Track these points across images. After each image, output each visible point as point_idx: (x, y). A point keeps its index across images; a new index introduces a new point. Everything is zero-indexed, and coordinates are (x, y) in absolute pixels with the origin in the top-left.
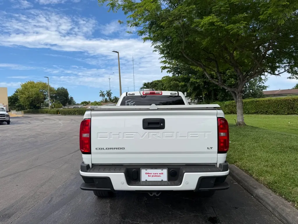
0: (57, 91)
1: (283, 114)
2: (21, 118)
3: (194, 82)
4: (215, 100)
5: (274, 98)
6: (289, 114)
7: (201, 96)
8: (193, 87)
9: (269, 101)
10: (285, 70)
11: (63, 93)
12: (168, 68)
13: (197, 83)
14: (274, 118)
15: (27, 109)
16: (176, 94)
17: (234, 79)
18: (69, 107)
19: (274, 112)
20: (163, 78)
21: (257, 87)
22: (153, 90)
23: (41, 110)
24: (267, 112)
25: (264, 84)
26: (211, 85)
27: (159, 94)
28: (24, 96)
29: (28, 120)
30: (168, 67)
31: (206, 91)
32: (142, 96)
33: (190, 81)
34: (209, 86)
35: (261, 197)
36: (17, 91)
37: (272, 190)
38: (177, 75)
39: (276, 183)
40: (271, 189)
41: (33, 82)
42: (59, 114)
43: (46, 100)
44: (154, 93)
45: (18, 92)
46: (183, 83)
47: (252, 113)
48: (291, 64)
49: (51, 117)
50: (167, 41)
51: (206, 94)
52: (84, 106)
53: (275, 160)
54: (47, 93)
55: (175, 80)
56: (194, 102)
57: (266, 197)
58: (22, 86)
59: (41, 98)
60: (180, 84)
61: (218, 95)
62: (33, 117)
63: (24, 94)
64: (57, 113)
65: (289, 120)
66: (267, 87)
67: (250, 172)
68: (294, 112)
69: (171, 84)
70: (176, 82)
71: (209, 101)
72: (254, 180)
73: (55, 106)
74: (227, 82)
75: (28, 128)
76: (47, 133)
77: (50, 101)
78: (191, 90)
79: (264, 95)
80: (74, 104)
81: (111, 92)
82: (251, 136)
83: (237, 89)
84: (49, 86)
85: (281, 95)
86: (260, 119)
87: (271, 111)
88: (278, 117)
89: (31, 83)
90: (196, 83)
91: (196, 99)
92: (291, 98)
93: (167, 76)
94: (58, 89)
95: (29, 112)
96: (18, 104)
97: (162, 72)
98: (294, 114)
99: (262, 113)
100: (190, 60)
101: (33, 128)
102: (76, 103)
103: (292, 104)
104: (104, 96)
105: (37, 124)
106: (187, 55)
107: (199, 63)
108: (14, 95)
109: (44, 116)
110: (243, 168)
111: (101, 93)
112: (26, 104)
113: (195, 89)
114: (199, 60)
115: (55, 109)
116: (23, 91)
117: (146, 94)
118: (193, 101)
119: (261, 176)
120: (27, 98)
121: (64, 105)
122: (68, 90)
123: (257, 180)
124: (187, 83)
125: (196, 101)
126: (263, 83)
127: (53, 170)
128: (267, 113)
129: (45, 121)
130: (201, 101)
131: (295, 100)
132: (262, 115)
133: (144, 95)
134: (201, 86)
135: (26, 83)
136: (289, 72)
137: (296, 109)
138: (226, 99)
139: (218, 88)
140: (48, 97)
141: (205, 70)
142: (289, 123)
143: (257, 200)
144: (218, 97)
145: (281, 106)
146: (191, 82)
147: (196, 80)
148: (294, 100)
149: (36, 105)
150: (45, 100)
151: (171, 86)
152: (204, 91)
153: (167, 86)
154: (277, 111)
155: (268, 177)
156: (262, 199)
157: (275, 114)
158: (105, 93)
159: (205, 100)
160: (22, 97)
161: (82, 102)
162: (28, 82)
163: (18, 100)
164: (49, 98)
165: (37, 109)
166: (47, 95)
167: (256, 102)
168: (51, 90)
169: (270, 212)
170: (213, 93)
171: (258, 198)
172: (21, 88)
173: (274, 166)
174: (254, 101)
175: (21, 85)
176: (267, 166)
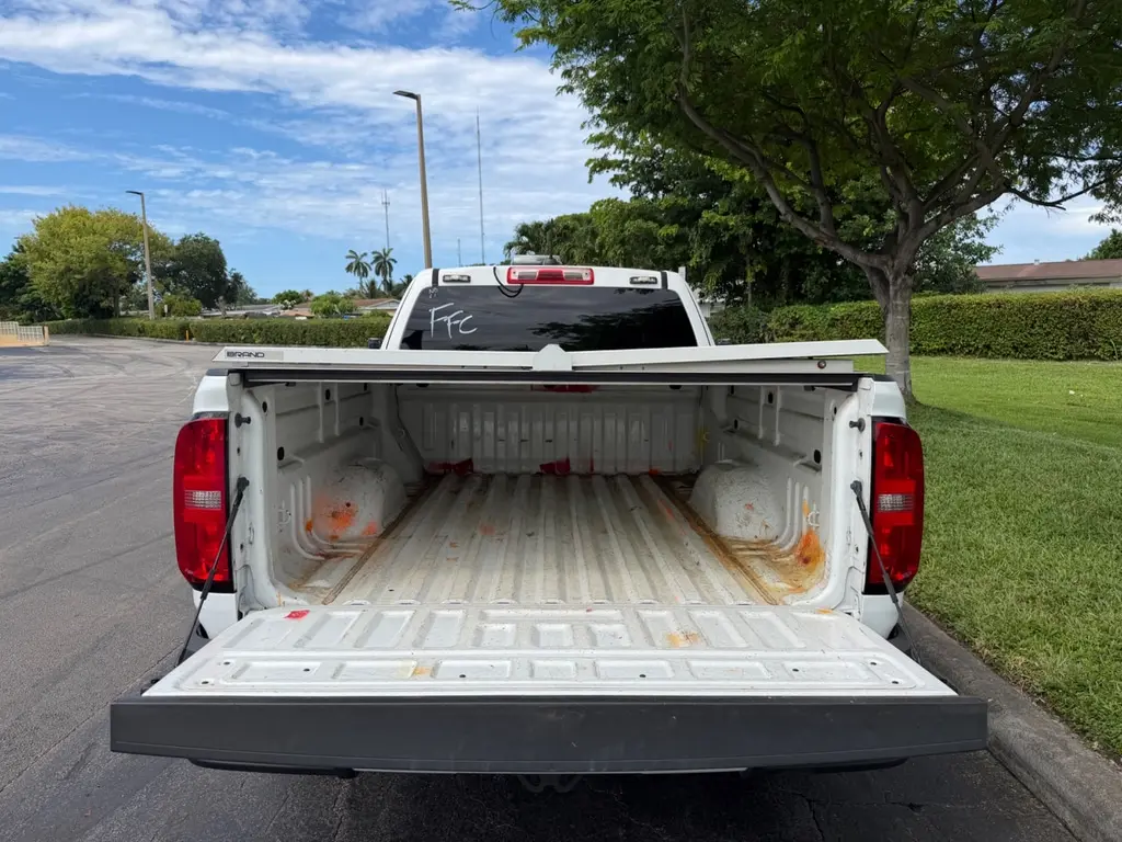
0: (178, 249)
1: (1047, 358)
2: (40, 353)
3: (716, 223)
4: (791, 300)
5: (1017, 295)
6: (1069, 357)
7: (741, 282)
8: (711, 243)
9: (999, 307)
10: (1086, 183)
11: (201, 255)
12: (617, 164)
13: (727, 228)
14: (1013, 371)
15: (63, 318)
16: (656, 283)
17: (871, 219)
18: (229, 313)
19: (1014, 348)
20: (593, 207)
21: (956, 248)
22: (555, 263)
23: (120, 320)
24: (988, 347)
25: (981, 241)
26: (782, 239)
27: (579, 280)
28: (49, 265)
29: (62, 363)
30: (616, 161)
31: (759, 263)
32: (505, 287)
33: (701, 222)
34: (772, 241)
35: (1022, 753)
36: (21, 247)
37: (1067, 722)
38: (650, 196)
39: (1083, 687)
40: (1065, 718)
41: (84, 213)
42: (191, 337)
43: (139, 283)
44: (557, 277)
45: (24, 251)
46: (673, 230)
47: (930, 351)
48: (1110, 161)
49: (159, 350)
50: (617, 49)
51: (758, 275)
52: (286, 308)
53: (1062, 572)
54: (142, 256)
55: (641, 215)
56: (712, 304)
57: (1047, 758)
58: (39, 226)
59: (116, 274)
60: (663, 232)
61: (803, 280)
62: (84, 350)
63: (48, 256)
64: (183, 334)
65: (1071, 379)
66: (995, 249)
67: (961, 625)
68: (1092, 351)
69: (626, 233)
70: (644, 225)
71: (770, 303)
72: (980, 663)
73: (174, 308)
74: (845, 227)
75: (57, 395)
76: (127, 422)
77: (151, 289)
78: (701, 258)
79: (980, 283)
80: (251, 301)
81: (391, 256)
82: (947, 453)
83: (893, 258)
84: (148, 227)
85: (1042, 283)
86: (962, 377)
87: (1003, 346)
88: (1027, 370)
89: (74, 216)
90: (724, 230)
91: (719, 292)
92: (1083, 298)
93: (613, 197)
94: (183, 240)
95: (71, 331)
96: (25, 296)
97: (590, 181)
98: (1091, 357)
99: (968, 353)
100: (711, 133)
101: (77, 397)
102: (258, 297)
103: (1085, 319)
104: (365, 271)
105: (96, 379)
106: (699, 111)
107: (743, 146)
108: (10, 259)
109: (129, 348)
110: (929, 604)
111: (354, 260)
112: (60, 298)
113: (718, 253)
114: (746, 137)
115: (175, 321)
116: (44, 245)
117: (523, 280)
118: (707, 300)
119: (1011, 647)
120: (62, 274)
121: (210, 305)
122: (221, 246)
123: (995, 666)
124: (690, 228)
125: (722, 300)
126: (981, 236)
127: (123, 596)
128: (987, 353)
129: (130, 368)
130: (738, 302)
131: (1098, 303)
132: (968, 361)
133: (514, 281)
134: (743, 243)
135: (57, 214)
136: (1097, 194)
137: (1101, 339)
138: (835, 295)
139: (805, 249)
140: (145, 270)
141: (767, 177)
142: (1072, 392)
143: (1002, 763)
144: (806, 285)
145: (1045, 325)
146: (706, 226)
147: (723, 218)
148: (1096, 304)
149: (97, 303)
150: (135, 281)
151: (624, 239)
152: (751, 261)
153: (609, 240)
154: (1026, 346)
155: (1042, 657)
156: (1023, 764)
157: (1018, 357)
158: (369, 259)
159: (753, 299)
160: (41, 269)
161: (277, 293)
162: (61, 209)
163: (27, 279)
164: (147, 277)
165: (103, 318)
166: (142, 262)
167: (951, 307)
168: (157, 243)
169: (1063, 829)
170: (785, 272)
171: (1003, 755)
172: (36, 233)
173: (1064, 600)
174: (942, 303)
175: (33, 221)
176: (1033, 598)
